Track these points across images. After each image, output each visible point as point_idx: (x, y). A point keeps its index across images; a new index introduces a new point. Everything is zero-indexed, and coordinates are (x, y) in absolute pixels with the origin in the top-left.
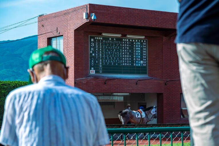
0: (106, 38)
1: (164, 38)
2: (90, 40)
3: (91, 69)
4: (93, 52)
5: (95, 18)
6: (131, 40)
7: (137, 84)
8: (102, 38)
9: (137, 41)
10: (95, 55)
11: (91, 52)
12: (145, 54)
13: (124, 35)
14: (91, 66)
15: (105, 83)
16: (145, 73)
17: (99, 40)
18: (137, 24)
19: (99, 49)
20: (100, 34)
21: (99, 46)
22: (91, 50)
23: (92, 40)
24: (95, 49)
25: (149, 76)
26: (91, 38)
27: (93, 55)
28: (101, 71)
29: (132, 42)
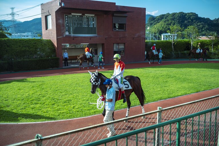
0: (73, 16)
1: (105, 15)
2: (65, 17)
3: (66, 32)
4: (67, 23)
5: (64, 5)
6: (87, 17)
7: (90, 39)
8: (71, 16)
9: (91, 17)
10: (68, 25)
11: (66, 23)
12: (95, 25)
13: (83, 14)
14: (66, 31)
15: (73, 39)
16: (96, 34)
17: (70, 17)
18: (88, 8)
19: (70, 21)
20: (70, 14)
21: (70, 20)
22: (66, 22)
23: (66, 17)
24: (68, 21)
25: (97, 35)
26: (66, 16)
27: (67, 24)
28: (72, 33)
29: (88, 18)
